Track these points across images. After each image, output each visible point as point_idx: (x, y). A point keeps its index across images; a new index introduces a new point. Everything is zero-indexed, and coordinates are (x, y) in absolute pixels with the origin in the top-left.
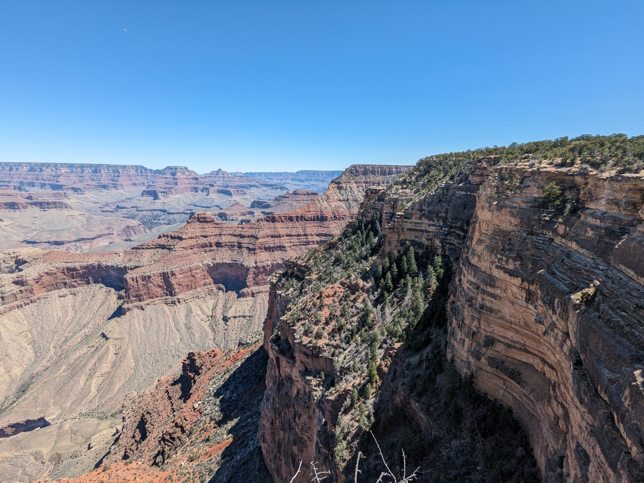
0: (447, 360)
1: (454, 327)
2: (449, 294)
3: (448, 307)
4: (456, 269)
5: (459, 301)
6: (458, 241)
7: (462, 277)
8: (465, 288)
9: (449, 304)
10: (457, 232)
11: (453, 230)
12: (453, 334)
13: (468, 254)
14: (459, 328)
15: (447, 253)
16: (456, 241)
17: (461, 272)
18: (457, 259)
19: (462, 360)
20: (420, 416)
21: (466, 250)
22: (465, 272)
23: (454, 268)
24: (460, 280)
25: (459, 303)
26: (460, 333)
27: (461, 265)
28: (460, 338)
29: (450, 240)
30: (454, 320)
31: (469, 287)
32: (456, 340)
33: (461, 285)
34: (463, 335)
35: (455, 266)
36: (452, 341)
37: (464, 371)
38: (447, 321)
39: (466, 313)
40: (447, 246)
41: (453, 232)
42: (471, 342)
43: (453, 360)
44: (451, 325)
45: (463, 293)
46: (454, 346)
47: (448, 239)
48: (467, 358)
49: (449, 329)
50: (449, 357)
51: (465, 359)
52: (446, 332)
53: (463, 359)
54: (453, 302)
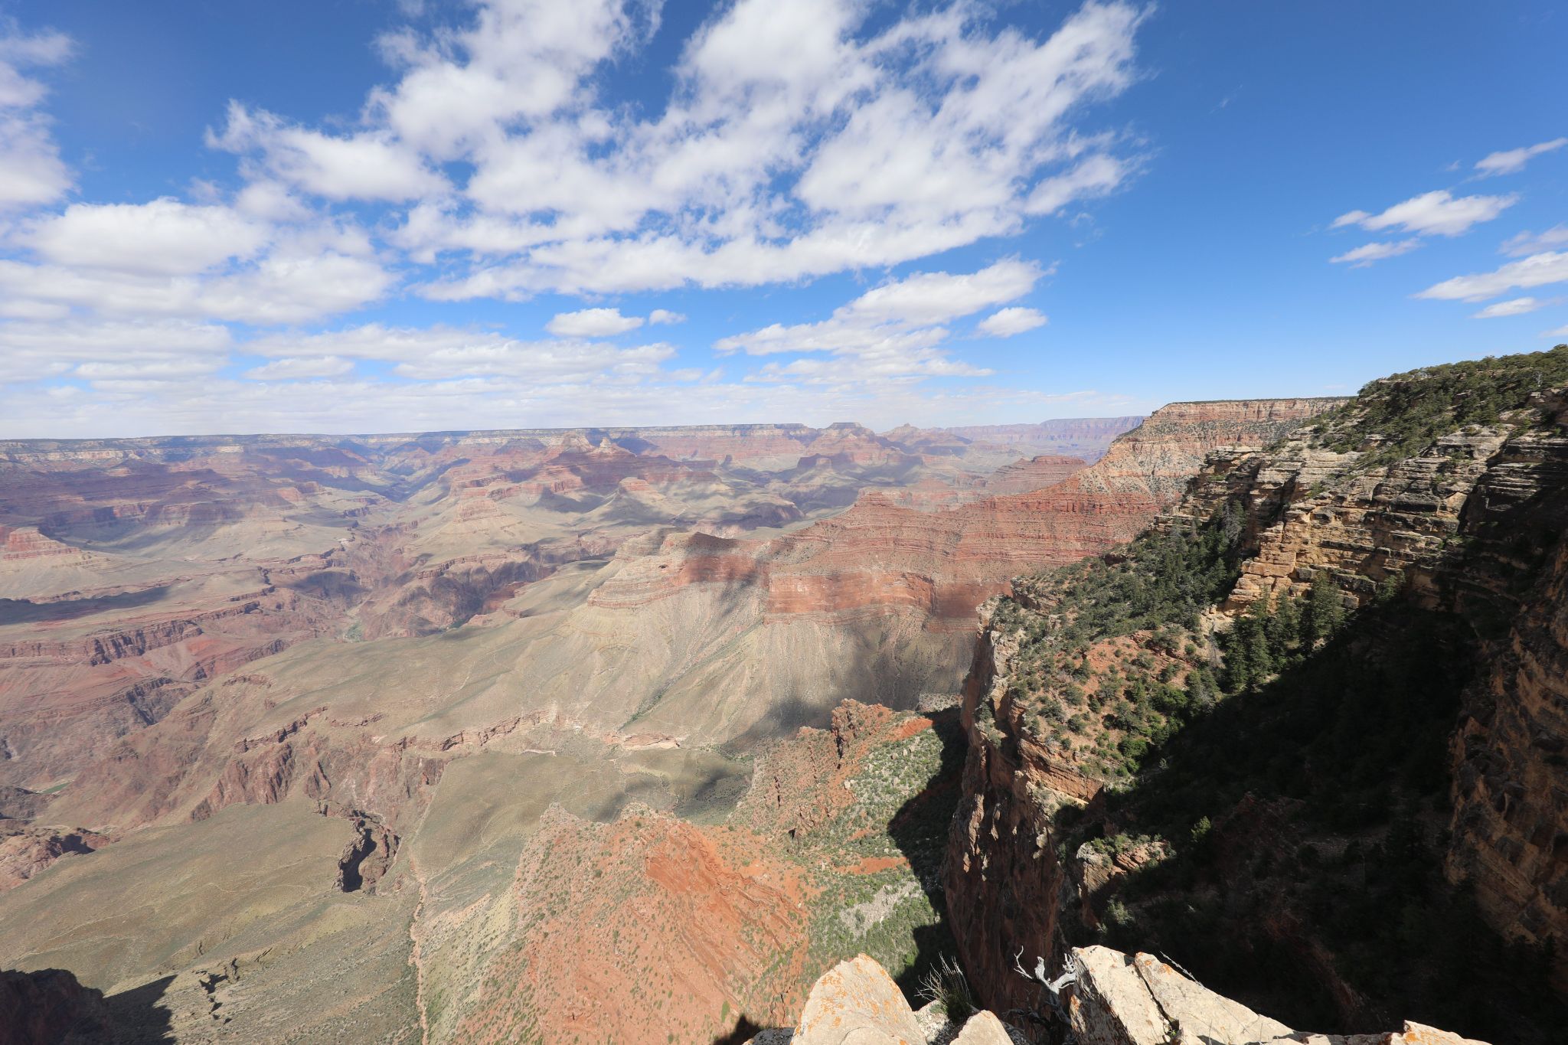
0: (1445, 880)
1: (1479, 805)
2: (1462, 713)
3: (1458, 746)
4: (1494, 655)
5: (1506, 741)
6: (1504, 584)
7: (1522, 679)
8: (1534, 711)
9: (1459, 741)
10: (1502, 559)
11: (1485, 554)
12: (1474, 820)
13: (1549, 620)
14: (1499, 807)
15: (1458, 610)
16: (1494, 583)
17: (1515, 665)
18: (1498, 631)
19: (1507, 898)
20: (1342, 989)
21: (1540, 610)
22: (1534, 665)
23: (1485, 650)
24: (1511, 686)
25: (1502, 745)
26: (1503, 825)
27: (1517, 647)
28: (1504, 839)
29: (1474, 578)
30: (1481, 786)
31: (1552, 709)
32: (1488, 839)
33: (1515, 700)
34: (1516, 835)
35: (1486, 647)
36: (1470, 837)
37: (1516, 929)
38: (1450, 779)
39: (1532, 776)
40: (1460, 592)
41: (1484, 558)
42: (1547, 859)
43: (1468, 886)
44: (1467, 793)
45: (1523, 723)
46: (1472, 852)
47: (1464, 576)
48: (1531, 898)
49: (1460, 804)
50: (1455, 874)
51: (1521, 900)
52: (1445, 807)
53: (1511, 894)
54: (1477, 738)
